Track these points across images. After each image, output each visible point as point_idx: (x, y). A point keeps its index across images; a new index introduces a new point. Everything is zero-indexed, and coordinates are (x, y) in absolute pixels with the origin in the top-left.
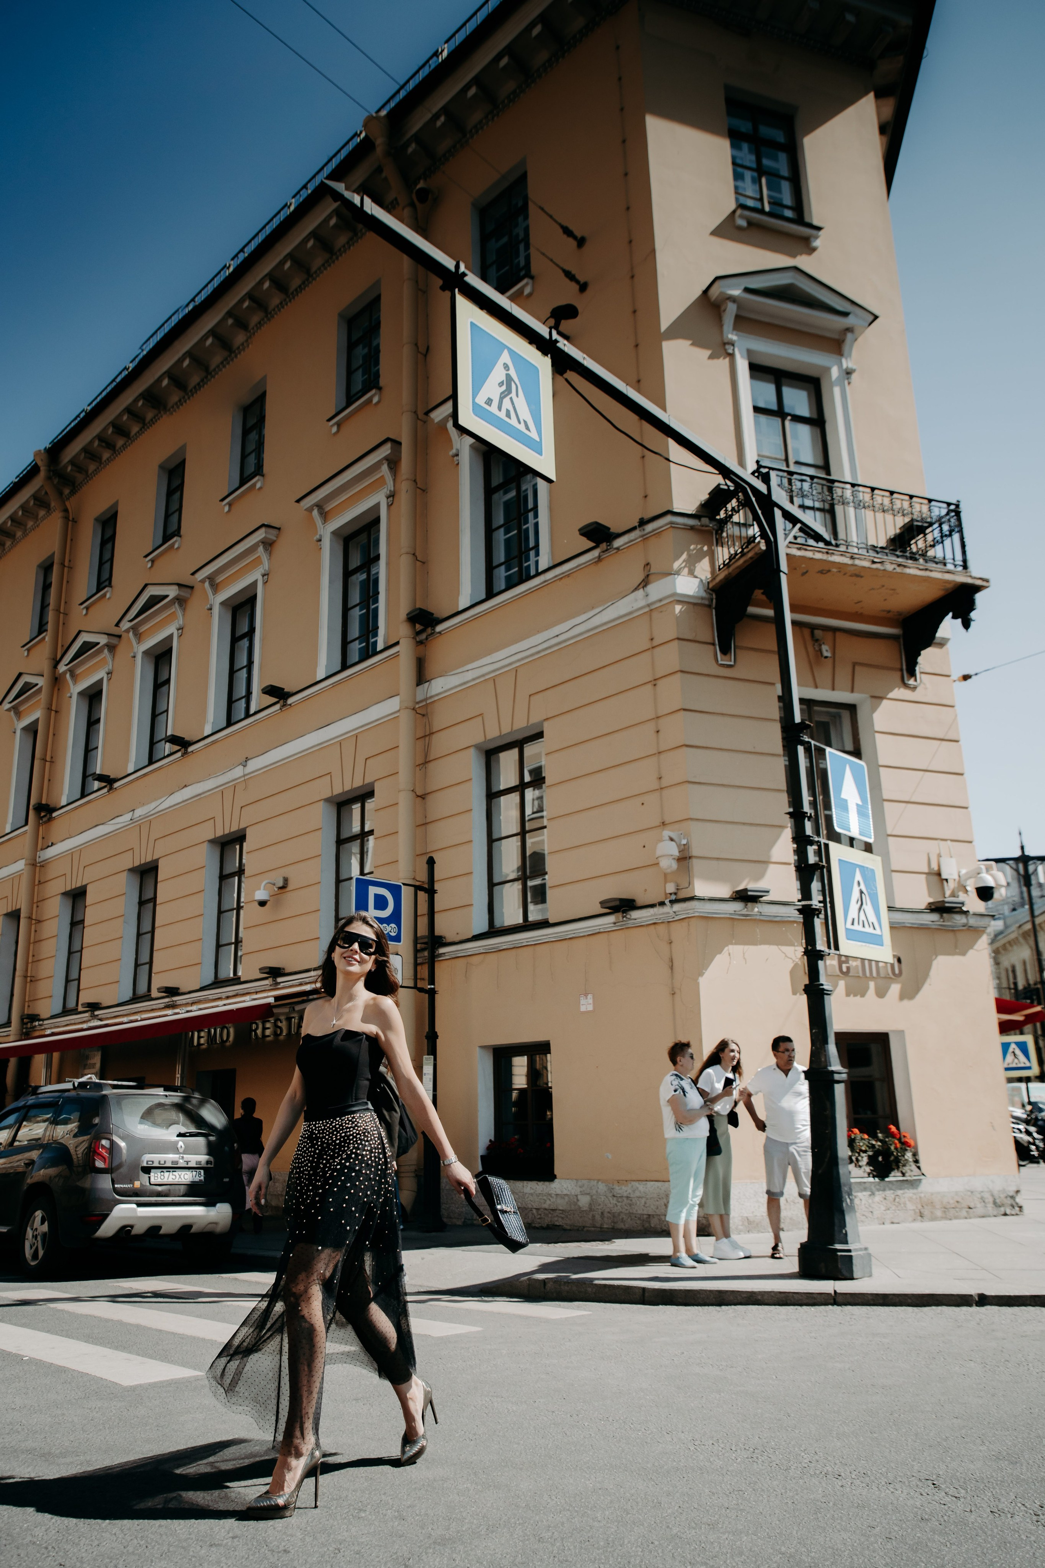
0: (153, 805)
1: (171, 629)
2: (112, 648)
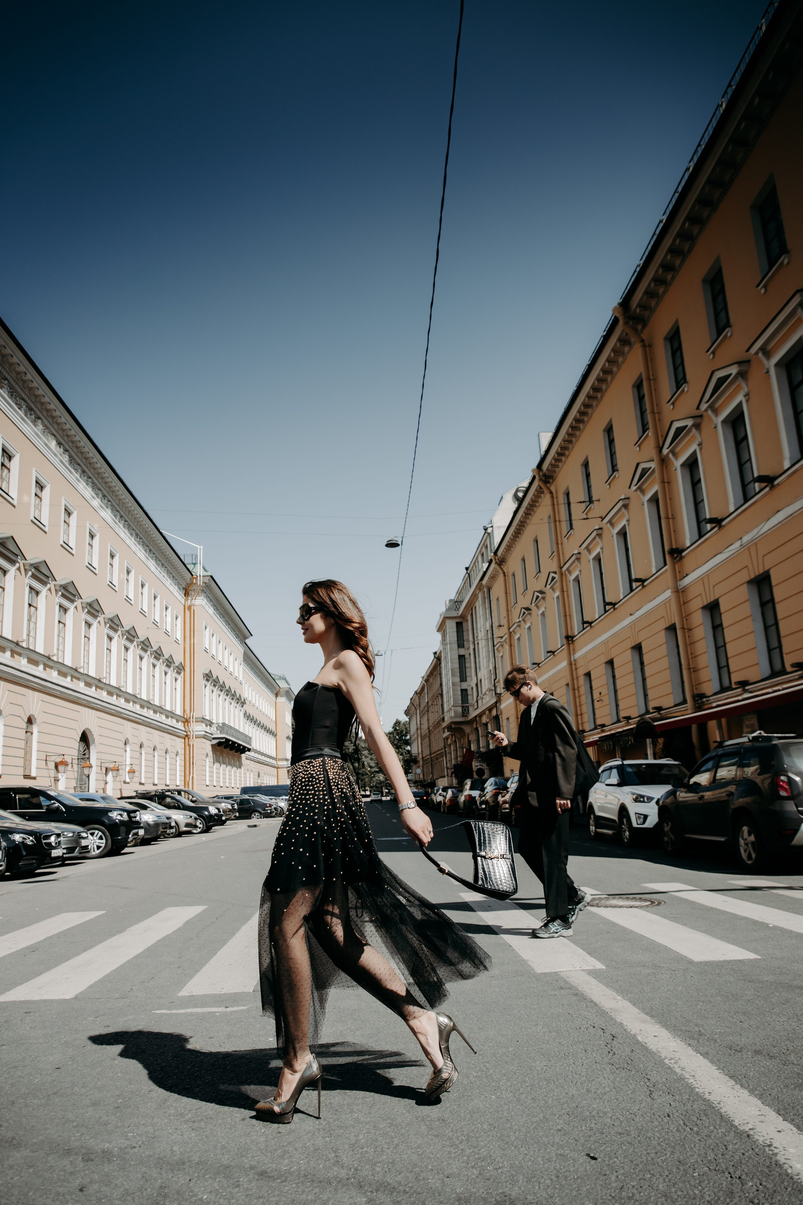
0: (755, 532)
1: (740, 398)
2: (697, 426)
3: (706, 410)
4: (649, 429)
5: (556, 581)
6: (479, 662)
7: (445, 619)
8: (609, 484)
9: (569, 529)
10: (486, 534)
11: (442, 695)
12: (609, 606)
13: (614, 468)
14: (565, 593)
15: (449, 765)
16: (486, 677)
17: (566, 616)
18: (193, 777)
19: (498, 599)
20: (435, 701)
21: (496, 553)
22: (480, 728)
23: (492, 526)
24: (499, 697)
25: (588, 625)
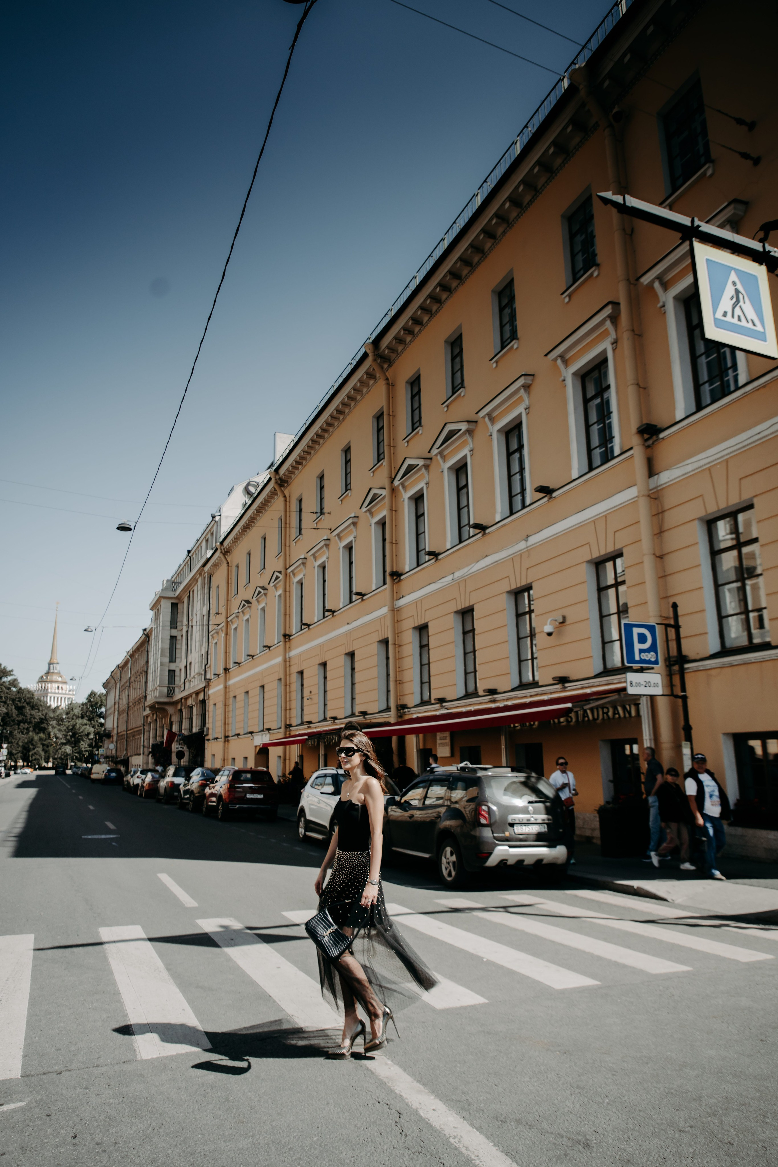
0: (465, 570)
1: (465, 451)
2: (427, 467)
3: (436, 455)
4: (384, 458)
5: (281, 580)
6: (191, 645)
7: (161, 598)
8: (342, 501)
9: (298, 534)
11: (147, 672)
12: (328, 612)
13: (347, 487)
14: (288, 593)
15: (146, 743)
16: (197, 661)
17: (285, 615)
19: (218, 587)
20: (139, 677)
21: (222, 543)
22: (184, 711)
23: (220, 515)
24: (208, 682)
25: (306, 626)
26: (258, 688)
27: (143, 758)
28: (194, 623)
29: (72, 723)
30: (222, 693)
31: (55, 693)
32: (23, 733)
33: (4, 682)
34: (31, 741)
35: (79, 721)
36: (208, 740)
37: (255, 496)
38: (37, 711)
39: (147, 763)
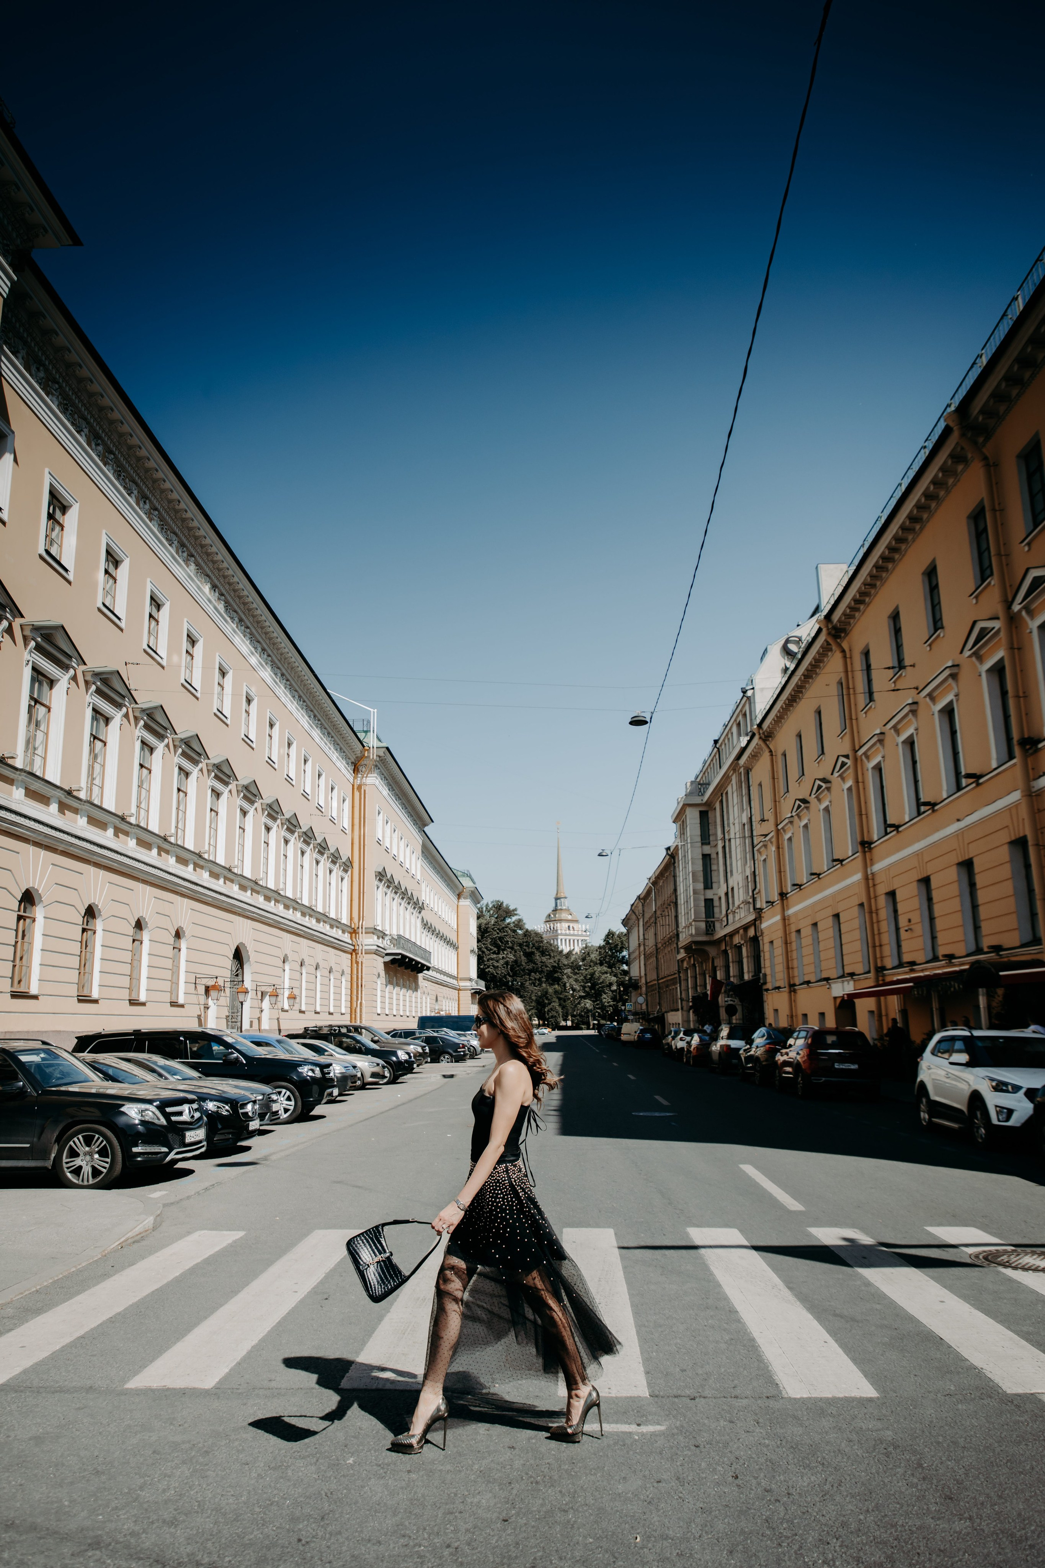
4: (992, 574)
5: (849, 767)
6: (731, 865)
7: (684, 806)
8: (929, 645)
9: (868, 701)
10: (745, 699)
11: (676, 904)
12: (923, 806)
13: (937, 624)
14: (861, 784)
15: (683, 996)
16: (741, 885)
17: (861, 815)
18: (361, 1003)
19: (760, 785)
20: (666, 910)
21: (760, 725)
22: (729, 951)
23: (753, 688)
24: (759, 912)
25: (892, 829)
26: (831, 919)
27: (682, 1015)
28: (732, 836)
29: (590, 970)
30: (780, 926)
31: (566, 935)
32: (535, 986)
33: (509, 924)
34: (545, 994)
35: (598, 969)
36: (767, 990)
37: (799, 656)
38: (548, 957)
39: (688, 1021)
